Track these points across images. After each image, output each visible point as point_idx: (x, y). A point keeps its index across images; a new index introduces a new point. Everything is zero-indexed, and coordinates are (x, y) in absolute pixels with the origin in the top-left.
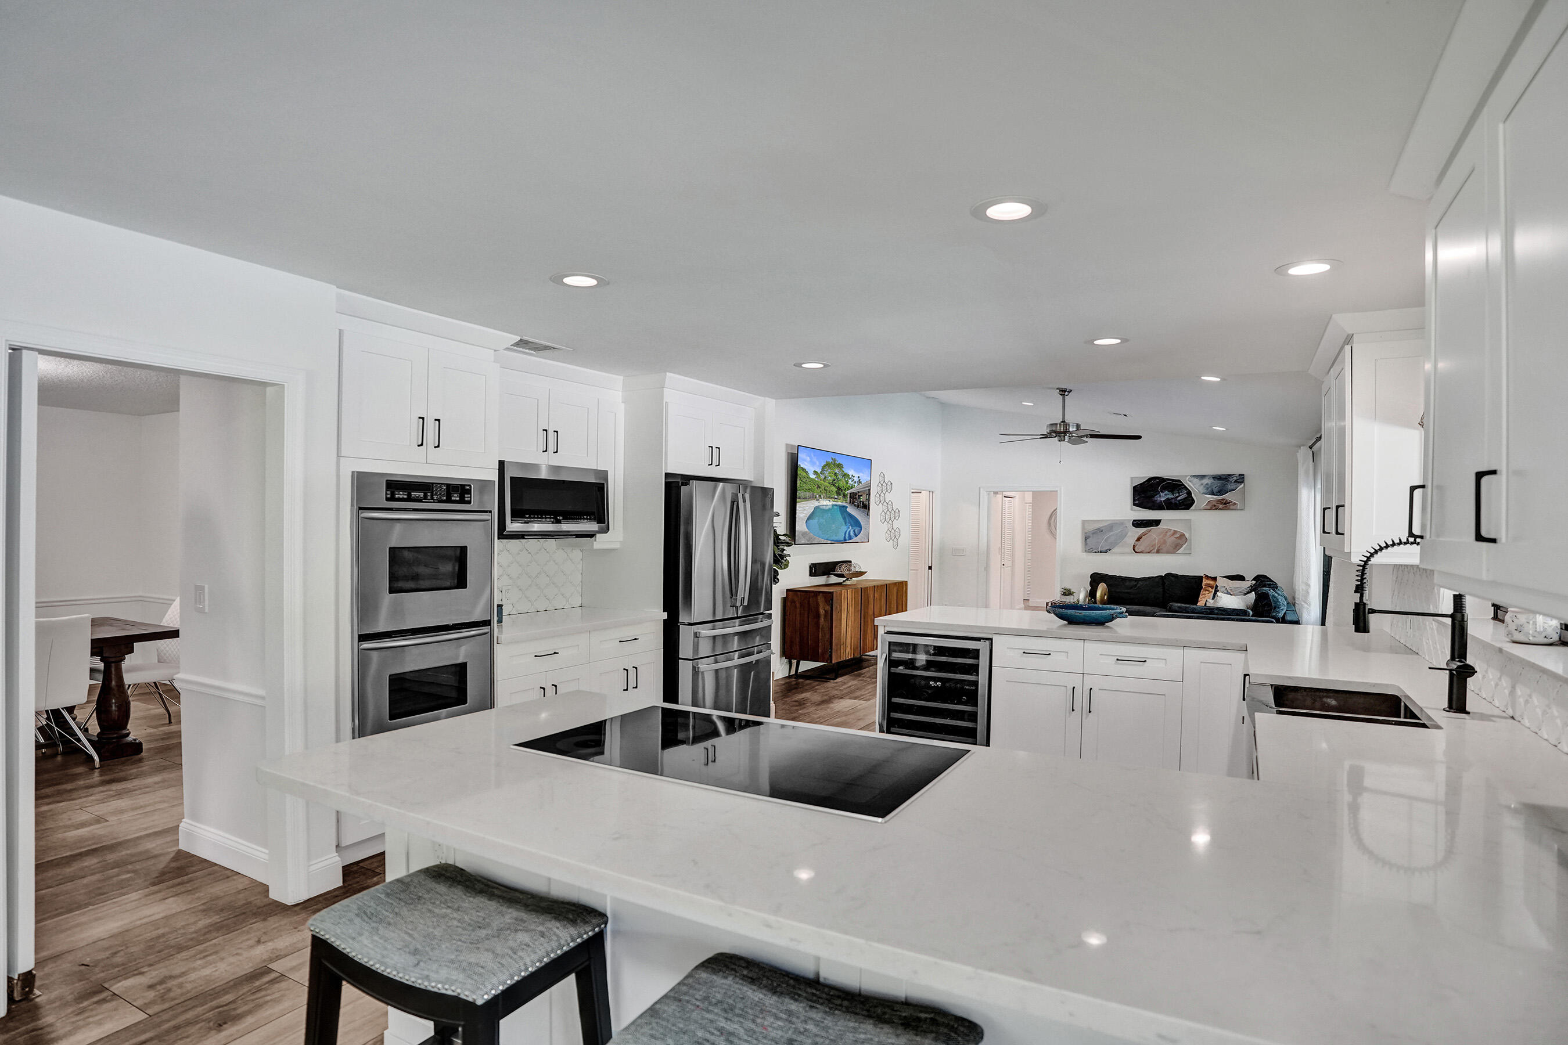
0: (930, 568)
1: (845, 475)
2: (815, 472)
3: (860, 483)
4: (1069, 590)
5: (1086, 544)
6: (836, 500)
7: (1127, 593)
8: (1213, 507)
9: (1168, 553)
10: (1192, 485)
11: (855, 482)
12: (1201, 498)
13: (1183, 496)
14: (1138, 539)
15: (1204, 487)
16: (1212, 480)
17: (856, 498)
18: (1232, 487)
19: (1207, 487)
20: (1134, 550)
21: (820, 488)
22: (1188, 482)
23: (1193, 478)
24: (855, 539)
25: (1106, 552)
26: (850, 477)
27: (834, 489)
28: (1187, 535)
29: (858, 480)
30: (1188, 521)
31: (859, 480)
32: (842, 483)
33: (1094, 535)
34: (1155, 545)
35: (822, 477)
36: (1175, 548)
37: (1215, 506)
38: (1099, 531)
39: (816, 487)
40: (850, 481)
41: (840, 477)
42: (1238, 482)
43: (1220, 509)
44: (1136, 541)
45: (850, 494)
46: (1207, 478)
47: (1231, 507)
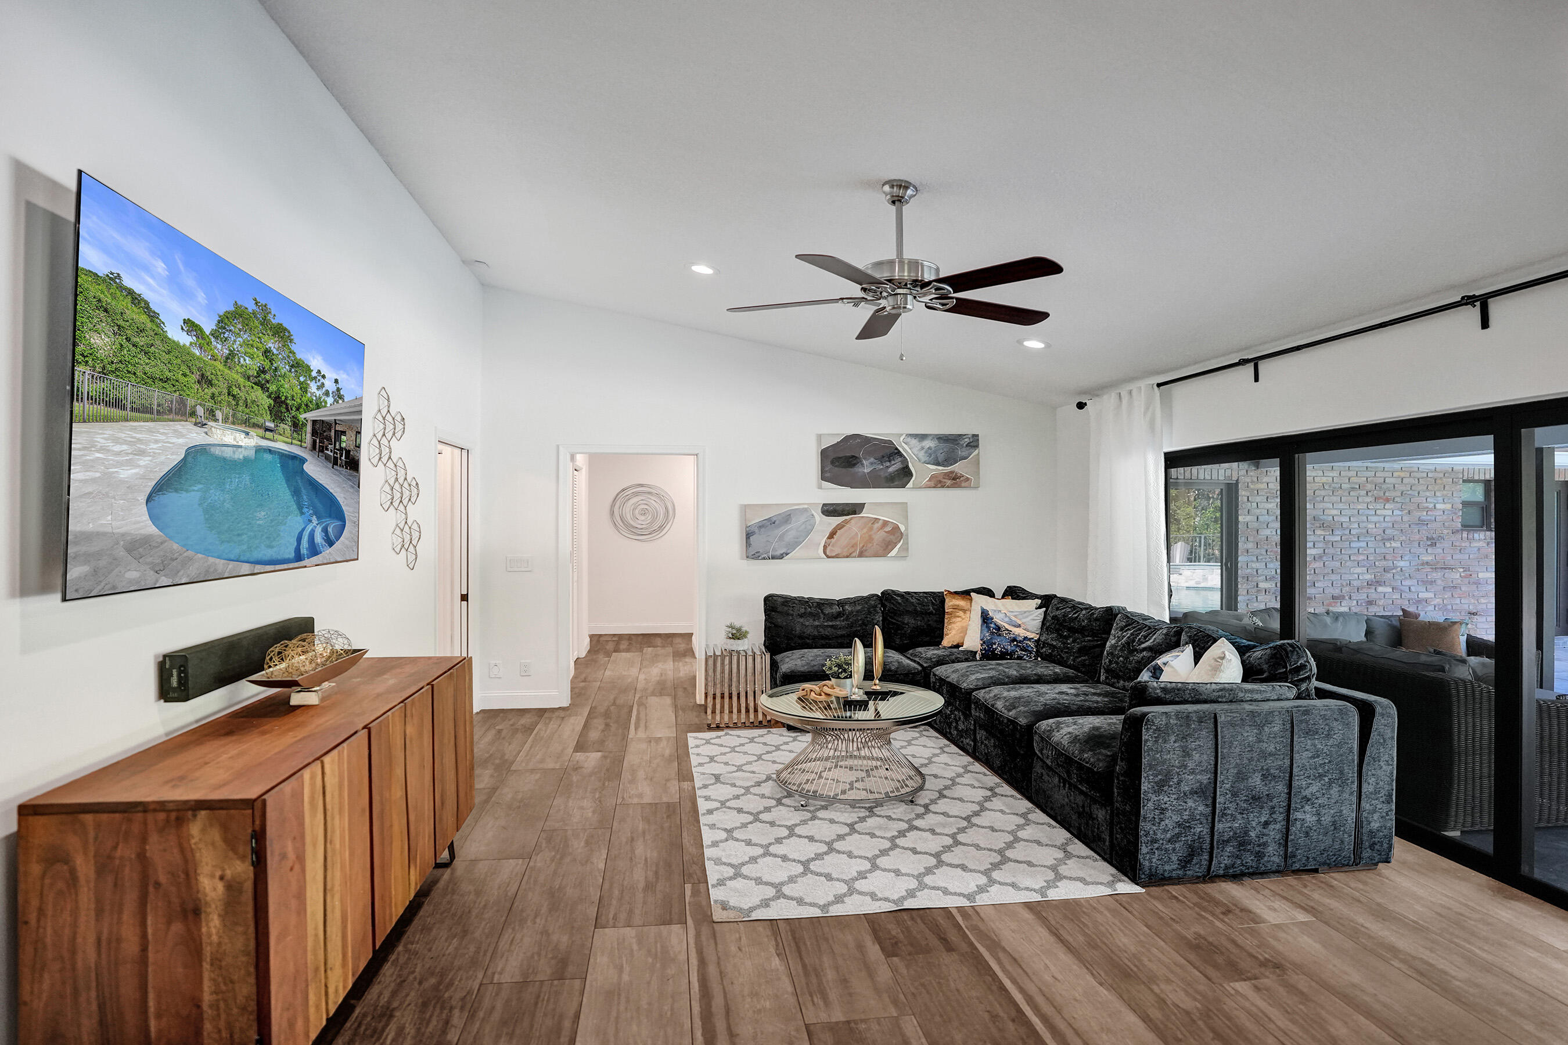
0: (464, 598)
1: (299, 366)
2: (190, 326)
3: (341, 397)
4: (739, 630)
5: (748, 544)
6: (269, 434)
7: (831, 627)
8: (938, 483)
9: (876, 555)
10: (909, 451)
11: (327, 393)
12: (922, 470)
13: (895, 466)
14: (832, 535)
15: (926, 452)
16: (936, 442)
17: (329, 439)
18: (964, 454)
19: (929, 452)
20: (825, 553)
21: (210, 383)
22: (903, 444)
23: (909, 439)
24: (328, 553)
25: (781, 557)
26: (314, 374)
27: (266, 402)
28: (902, 528)
29: (335, 389)
30: (904, 506)
31: (338, 390)
32: (289, 386)
33: (763, 530)
34: (856, 544)
35: (220, 349)
36: (885, 549)
37: (940, 482)
38: (770, 523)
39: (194, 378)
40: (313, 387)
41: (284, 368)
42: (972, 446)
43: (948, 487)
44: (828, 538)
45: (314, 422)
46: (931, 438)
47: (963, 484)
